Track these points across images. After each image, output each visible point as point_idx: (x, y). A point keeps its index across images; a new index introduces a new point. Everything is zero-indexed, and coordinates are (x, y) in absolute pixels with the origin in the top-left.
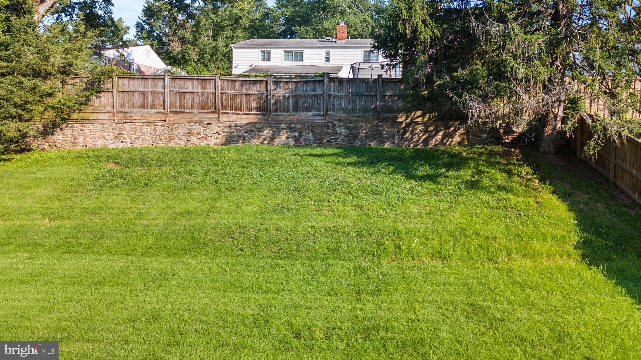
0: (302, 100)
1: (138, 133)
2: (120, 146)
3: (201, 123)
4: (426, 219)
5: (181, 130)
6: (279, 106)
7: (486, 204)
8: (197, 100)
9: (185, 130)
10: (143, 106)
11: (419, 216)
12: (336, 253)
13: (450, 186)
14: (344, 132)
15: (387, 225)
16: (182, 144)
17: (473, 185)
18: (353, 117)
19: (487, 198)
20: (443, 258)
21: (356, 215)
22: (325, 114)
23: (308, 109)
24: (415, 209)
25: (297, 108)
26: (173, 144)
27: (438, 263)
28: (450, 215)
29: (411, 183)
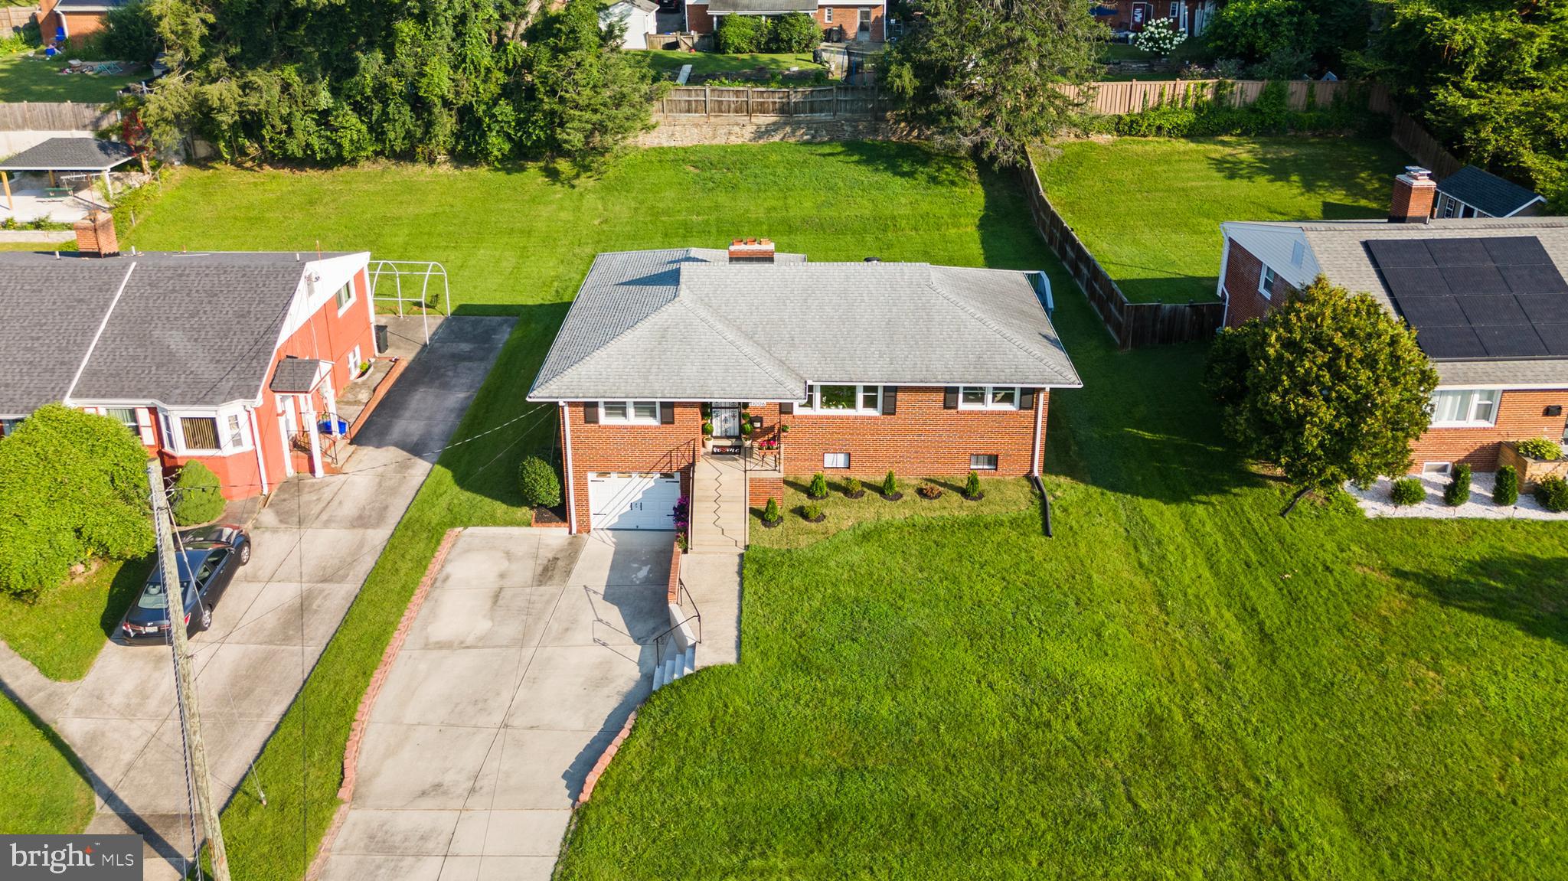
0: (816, 105)
1: (688, 133)
2: (673, 144)
3: (738, 125)
4: (909, 207)
5: (722, 131)
6: (798, 108)
7: (943, 195)
8: (733, 106)
9: (726, 131)
10: (689, 111)
11: (905, 205)
12: (865, 230)
13: (922, 178)
14: (850, 129)
15: (887, 212)
16: (723, 143)
17: (933, 180)
18: (856, 116)
19: (944, 190)
20: (916, 230)
21: (870, 205)
22: (834, 115)
23: (821, 111)
24: (903, 201)
25: (812, 111)
26: (715, 142)
27: (913, 233)
28: (922, 204)
29: (899, 180)
